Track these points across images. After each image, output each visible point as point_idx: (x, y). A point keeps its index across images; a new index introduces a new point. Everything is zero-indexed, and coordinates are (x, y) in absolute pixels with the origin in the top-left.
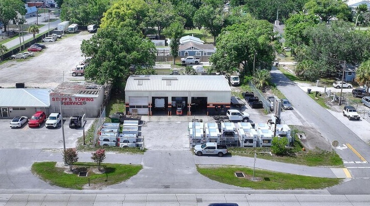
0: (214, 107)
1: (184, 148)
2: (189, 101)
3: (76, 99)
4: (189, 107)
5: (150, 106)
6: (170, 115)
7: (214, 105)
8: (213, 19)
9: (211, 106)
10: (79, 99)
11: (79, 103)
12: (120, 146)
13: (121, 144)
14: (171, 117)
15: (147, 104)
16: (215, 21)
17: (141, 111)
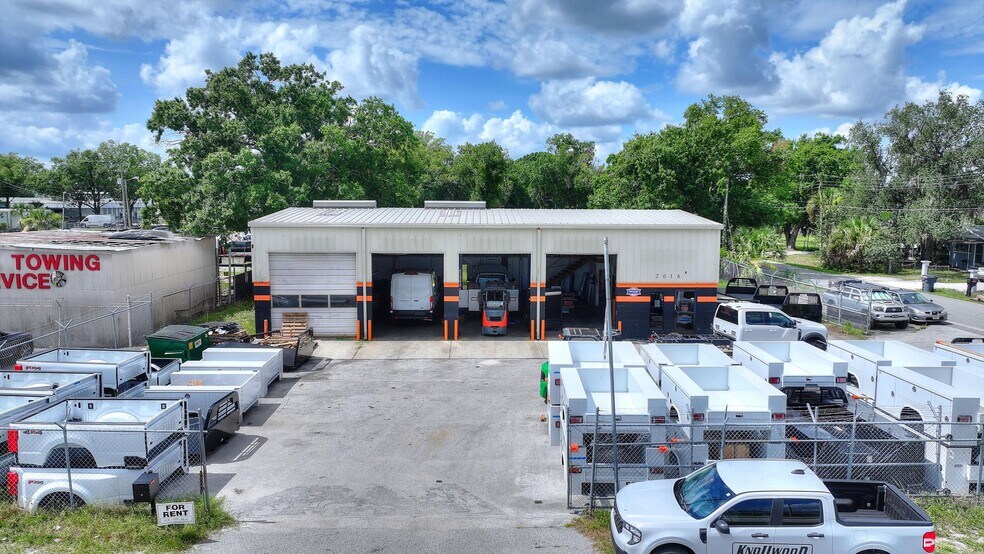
0: (647, 299)
1: (522, 504)
2: (538, 275)
3: (18, 258)
4: (538, 299)
5: (365, 298)
6: (451, 337)
7: (645, 291)
8: (573, 176)
9: (634, 297)
10: (34, 262)
11: (31, 281)
12: (23, 497)
13: (25, 476)
14: (455, 343)
15: (350, 290)
16: (577, 178)
17: (324, 320)
